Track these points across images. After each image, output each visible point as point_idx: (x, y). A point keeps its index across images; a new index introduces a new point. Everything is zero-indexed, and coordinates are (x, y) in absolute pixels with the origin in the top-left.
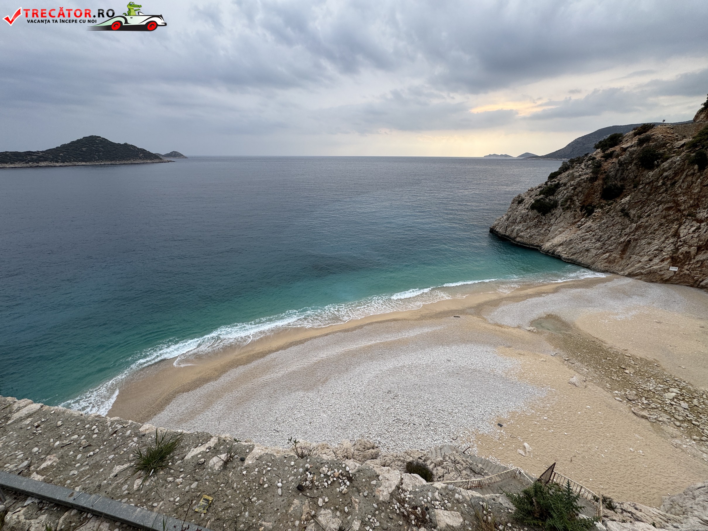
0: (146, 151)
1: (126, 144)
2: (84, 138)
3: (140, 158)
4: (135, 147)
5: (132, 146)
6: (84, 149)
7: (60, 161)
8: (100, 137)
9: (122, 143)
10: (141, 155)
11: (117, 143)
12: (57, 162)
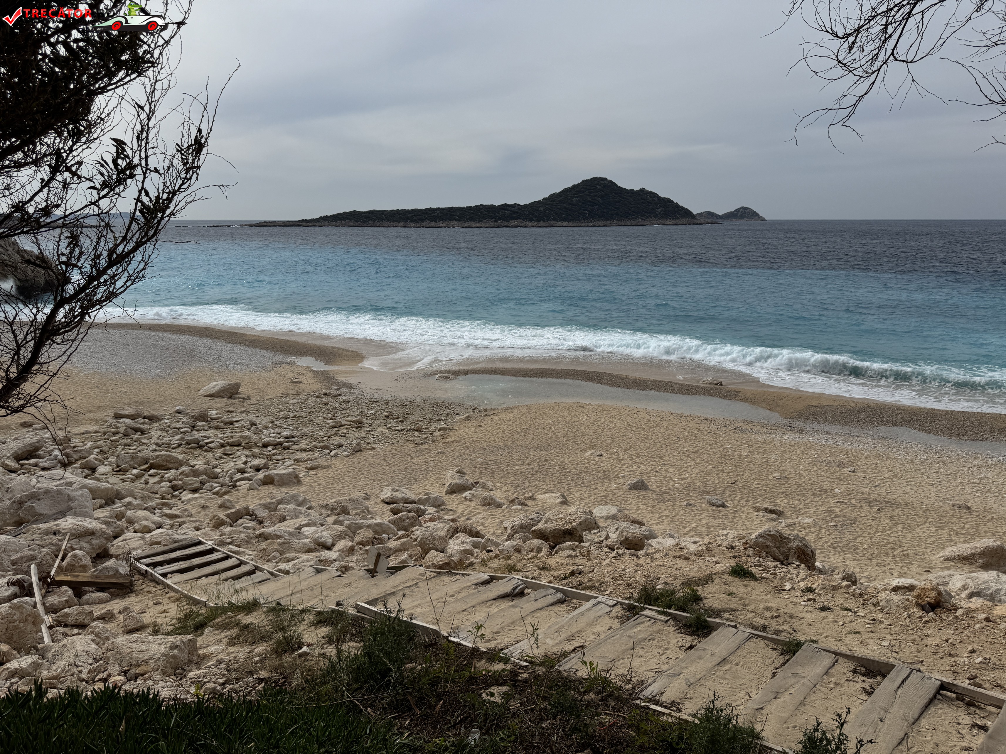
0: (672, 202)
1: (642, 190)
2: (584, 181)
3: (656, 216)
4: (653, 195)
5: (651, 193)
6: (574, 199)
7: (535, 219)
8: (606, 179)
9: (636, 188)
10: (659, 210)
11: (628, 188)
12: (531, 220)
